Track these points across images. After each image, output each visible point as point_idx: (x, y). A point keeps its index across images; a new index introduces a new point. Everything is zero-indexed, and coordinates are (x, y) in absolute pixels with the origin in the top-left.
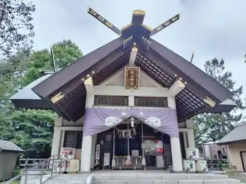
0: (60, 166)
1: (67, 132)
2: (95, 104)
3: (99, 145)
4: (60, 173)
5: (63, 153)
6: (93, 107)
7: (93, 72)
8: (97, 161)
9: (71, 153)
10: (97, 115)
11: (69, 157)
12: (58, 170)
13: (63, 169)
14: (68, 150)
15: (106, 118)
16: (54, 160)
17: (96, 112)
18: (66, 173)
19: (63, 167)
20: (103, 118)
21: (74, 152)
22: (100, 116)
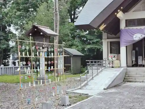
0: (109, 64)
1: (111, 43)
2: (126, 26)
3: (134, 51)
4: (109, 67)
5: (110, 57)
6: (125, 29)
7: (122, 8)
8: (134, 62)
9: (114, 57)
10: (128, 33)
11: (114, 59)
12: (108, 66)
13: (111, 65)
14: (113, 55)
15: (134, 35)
16: (105, 61)
17: (127, 31)
18: (113, 67)
19: (111, 64)
20: (132, 35)
21: (116, 56)
22: (130, 34)
